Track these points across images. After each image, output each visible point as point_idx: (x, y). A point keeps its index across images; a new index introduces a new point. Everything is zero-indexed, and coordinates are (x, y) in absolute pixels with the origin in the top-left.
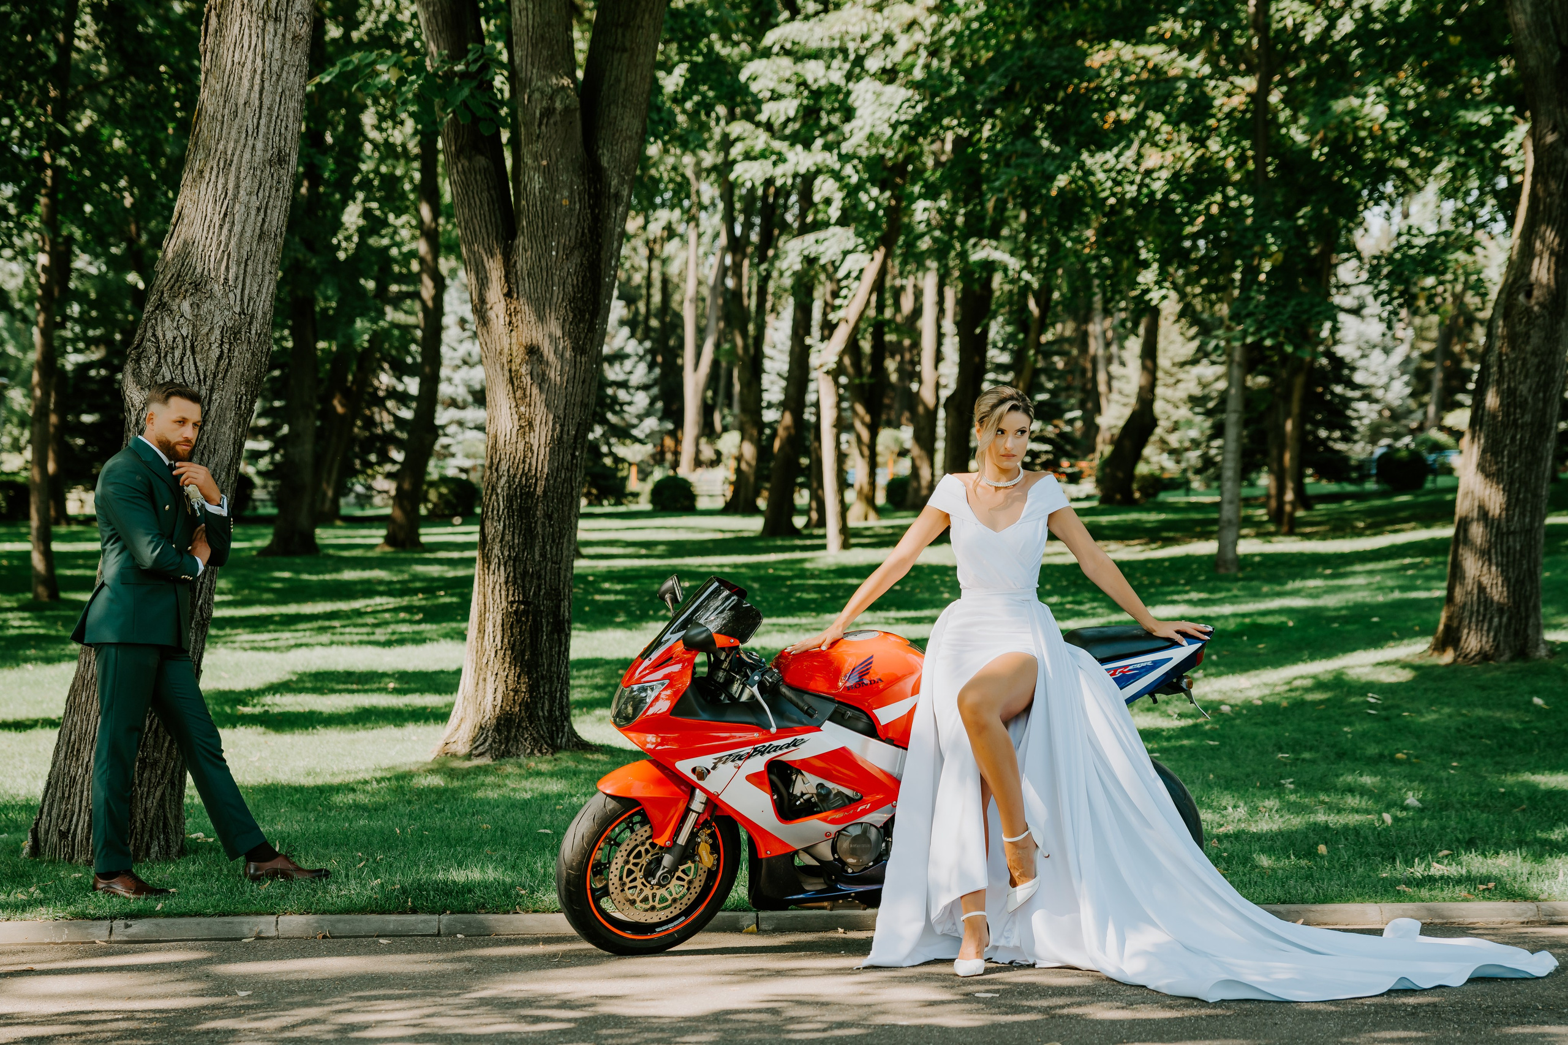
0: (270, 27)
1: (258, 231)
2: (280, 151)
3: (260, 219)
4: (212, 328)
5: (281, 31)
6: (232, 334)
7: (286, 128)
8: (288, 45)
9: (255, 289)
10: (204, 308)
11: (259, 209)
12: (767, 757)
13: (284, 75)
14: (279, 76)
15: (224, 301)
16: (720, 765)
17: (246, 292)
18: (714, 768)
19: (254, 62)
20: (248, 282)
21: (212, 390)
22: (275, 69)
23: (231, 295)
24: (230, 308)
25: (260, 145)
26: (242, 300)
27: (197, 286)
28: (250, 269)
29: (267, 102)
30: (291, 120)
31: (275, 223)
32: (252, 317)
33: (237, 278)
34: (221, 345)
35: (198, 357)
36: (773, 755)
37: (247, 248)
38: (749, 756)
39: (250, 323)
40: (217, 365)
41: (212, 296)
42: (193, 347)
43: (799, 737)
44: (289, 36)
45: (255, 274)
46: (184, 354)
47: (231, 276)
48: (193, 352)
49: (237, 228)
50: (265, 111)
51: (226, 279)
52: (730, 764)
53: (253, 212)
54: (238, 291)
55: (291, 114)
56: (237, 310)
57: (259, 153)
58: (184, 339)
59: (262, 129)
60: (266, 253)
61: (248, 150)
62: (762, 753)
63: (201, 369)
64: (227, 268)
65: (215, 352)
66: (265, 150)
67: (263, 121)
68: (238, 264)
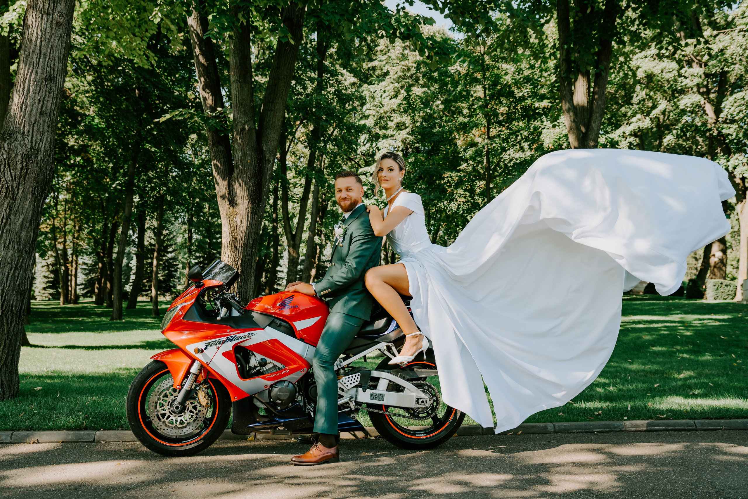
0: (45, 17)
1: (39, 111)
2: (50, 75)
3: (40, 105)
4: (16, 155)
5: (50, 19)
6: (27, 158)
7: (54, 65)
8: (54, 26)
9: (39, 138)
10: (13, 145)
11: (39, 101)
12: (234, 343)
13: (52, 40)
14: (49, 41)
15: (22, 142)
16: (209, 347)
17: (34, 139)
18: (206, 349)
19: (37, 33)
20: (35, 134)
21: (19, 184)
22: (47, 36)
23: (26, 139)
24: (26, 146)
25: (39, 71)
26: (32, 142)
27: (10, 135)
28: (35, 128)
29: (43, 52)
30: (57, 61)
31: (49, 108)
32: (38, 151)
33: (29, 131)
34: (22, 163)
35: (12, 168)
36: (237, 341)
37: (34, 118)
38: (224, 342)
39: (37, 154)
40: (21, 173)
41: (16, 139)
42: (9, 164)
43: (251, 332)
44: (54, 22)
45: (38, 131)
46: (5, 167)
47: (26, 131)
48: (9, 166)
49: (29, 109)
50: (42, 55)
51: (24, 132)
52: (214, 347)
53: (37, 102)
54: (30, 138)
55: (57, 59)
56: (29, 146)
57: (39, 74)
58: (5, 160)
59: (41, 64)
60: (44, 122)
61: (34, 73)
62: (231, 341)
63: (13, 174)
64: (24, 127)
65: (19, 166)
66: (43, 74)
67: (41, 60)
68: (29, 125)
